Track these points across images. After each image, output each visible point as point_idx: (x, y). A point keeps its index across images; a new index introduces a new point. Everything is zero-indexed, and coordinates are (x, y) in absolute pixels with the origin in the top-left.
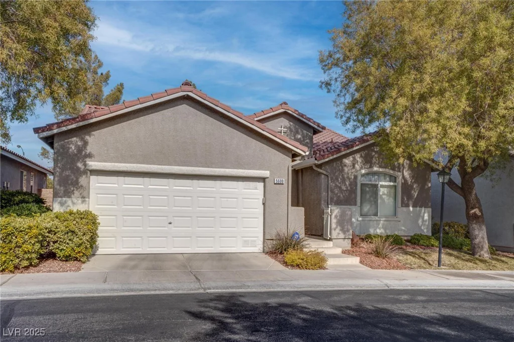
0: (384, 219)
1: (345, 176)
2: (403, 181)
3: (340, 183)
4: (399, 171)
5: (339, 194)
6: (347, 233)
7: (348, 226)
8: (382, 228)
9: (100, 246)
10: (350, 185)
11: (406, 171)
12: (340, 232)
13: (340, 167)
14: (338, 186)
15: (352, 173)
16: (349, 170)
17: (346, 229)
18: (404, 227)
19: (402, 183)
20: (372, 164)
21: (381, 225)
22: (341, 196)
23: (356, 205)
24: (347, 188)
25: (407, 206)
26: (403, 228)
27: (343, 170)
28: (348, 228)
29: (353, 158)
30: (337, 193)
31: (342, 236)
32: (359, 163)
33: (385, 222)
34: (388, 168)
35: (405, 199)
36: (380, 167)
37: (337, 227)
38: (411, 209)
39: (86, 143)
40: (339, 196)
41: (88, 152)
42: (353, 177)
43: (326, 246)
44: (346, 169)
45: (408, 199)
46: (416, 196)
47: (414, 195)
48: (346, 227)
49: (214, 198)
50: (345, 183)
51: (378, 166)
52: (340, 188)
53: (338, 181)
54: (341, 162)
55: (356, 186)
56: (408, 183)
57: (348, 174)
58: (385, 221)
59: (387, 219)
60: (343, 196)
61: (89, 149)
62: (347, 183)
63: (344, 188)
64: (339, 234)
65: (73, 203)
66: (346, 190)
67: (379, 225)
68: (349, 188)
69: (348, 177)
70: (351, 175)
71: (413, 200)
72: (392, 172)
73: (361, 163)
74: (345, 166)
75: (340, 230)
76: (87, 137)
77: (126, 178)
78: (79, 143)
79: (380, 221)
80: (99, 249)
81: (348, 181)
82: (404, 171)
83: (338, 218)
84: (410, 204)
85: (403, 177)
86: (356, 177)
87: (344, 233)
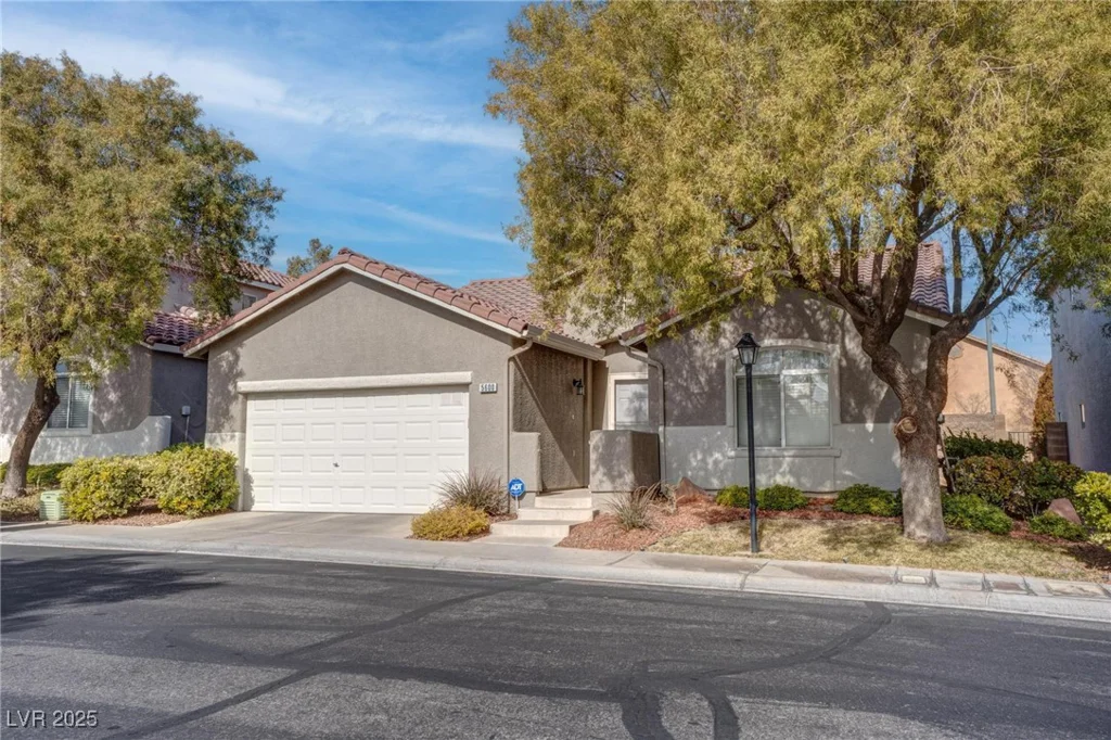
0: (791, 453)
1: (698, 364)
2: (844, 363)
3: (686, 380)
4: (833, 341)
5: (684, 403)
6: (619, 481)
7: (619, 465)
8: (790, 472)
9: (256, 499)
10: (709, 381)
11: (851, 339)
12: (605, 478)
13: (686, 348)
14: (682, 386)
15: (712, 356)
16: (705, 351)
17: (616, 473)
18: (851, 470)
19: (840, 367)
20: (761, 332)
21: (785, 467)
22: (690, 406)
23: (724, 424)
24: (702, 388)
25: (861, 420)
26: (847, 473)
27: (691, 352)
28: (619, 472)
29: (713, 324)
30: (681, 401)
31: (607, 486)
32: (728, 335)
33: (797, 460)
34: (803, 338)
35: (853, 404)
36: (782, 336)
37: (597, 469)
38: (870, 426)
39: (237, 357)
40: (686, 407)
41: (239, 368)
42: (714, 365)
43: (578, 507)
44: (698, 350)
45: (860, 404)
46: (883, 395)
47: (879, 394)
48: (616, 468)
49: (396, 422)
50: (698, 378)
51: (775, 334)
52: (687, 389)
53: (682, 376)
54: (688, 337)
55: (723, 383)
56: (858, 367)
57: (704, 359)
58: (793, 456)
59: (802, 452)
60: (695, 407)
61: (241, 365)
62: (703, 380)
63: (695, 389)
64: (601, 482)
65: (223, 440)
66: (700, 394)
67: (780, 466)
68: (706, 389)
69: (704, 367)
70: (711, 360)
71: (877, 406)
72: (811, 346)
73: (732, 333)
74: (696, 343)
75: (605, 474)
76: (239, 349)
77: (287, 401)
78: (231, 359)
79: (784, 457)
80: (256, 504)
81: (705, 374)
82: (847, 341)
83: (600, 450)
84: (868, 416)
85: (845, 352)
86: (721, 365)
87: (612, 479)
